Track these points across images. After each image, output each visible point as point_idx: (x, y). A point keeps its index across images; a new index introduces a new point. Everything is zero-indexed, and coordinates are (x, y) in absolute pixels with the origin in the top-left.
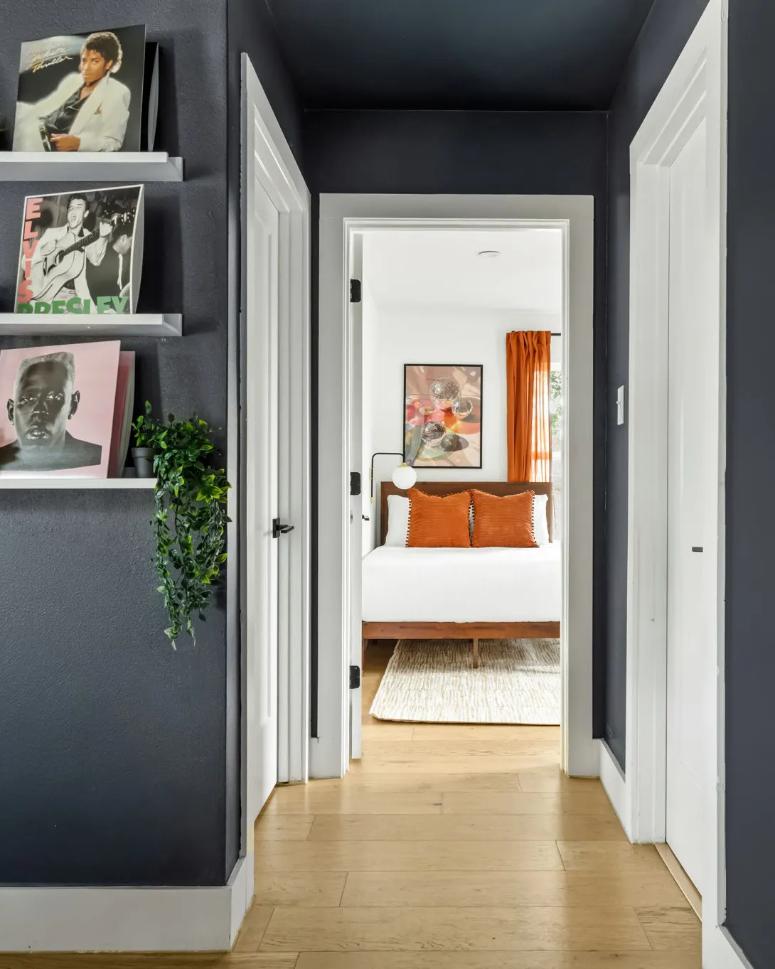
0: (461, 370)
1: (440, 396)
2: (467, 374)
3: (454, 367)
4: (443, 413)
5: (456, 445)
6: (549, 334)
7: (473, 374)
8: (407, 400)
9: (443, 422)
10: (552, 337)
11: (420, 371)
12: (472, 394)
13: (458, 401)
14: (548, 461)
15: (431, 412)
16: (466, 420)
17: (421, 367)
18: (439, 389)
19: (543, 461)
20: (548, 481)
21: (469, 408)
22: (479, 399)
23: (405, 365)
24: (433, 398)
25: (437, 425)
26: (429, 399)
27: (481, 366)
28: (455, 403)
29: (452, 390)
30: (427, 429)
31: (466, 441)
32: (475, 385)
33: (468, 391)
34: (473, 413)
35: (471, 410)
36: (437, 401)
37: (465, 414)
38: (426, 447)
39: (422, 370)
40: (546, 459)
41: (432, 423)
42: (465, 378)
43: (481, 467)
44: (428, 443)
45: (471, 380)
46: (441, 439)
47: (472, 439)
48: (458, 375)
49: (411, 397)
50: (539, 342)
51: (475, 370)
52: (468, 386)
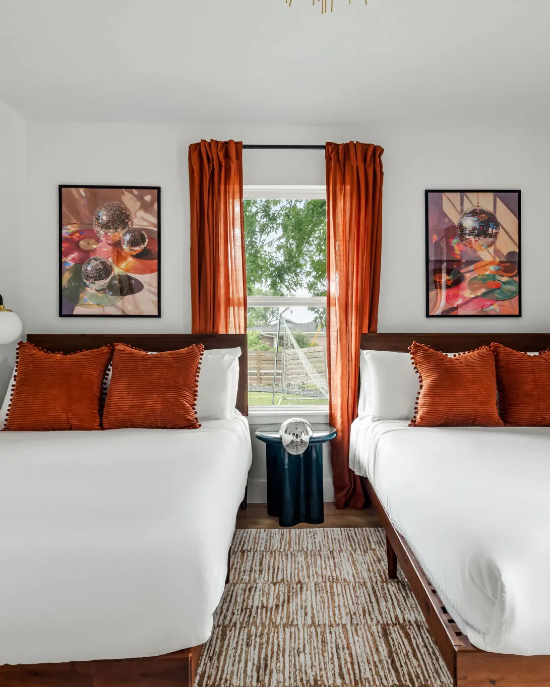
0: (132, 193)
1: (106, 226)
2: (140, 198)
3: (124, 190)
4: (111, 248)
5: (127, 287)
6: (239, 146)
7: (148, 198)
8: (64, 231)
9: (110, 260)
10: (244, 151)
11: (80, 194)
12: (146, 224)
13: (129, 232)
14: (242, 308)
15: (95, 246)
16: (138, 256)
17: (81, 190)
18: (104, 218)
19: (236, 308)
20: (243, 332)
21: (144, 241)
22: (156, 230)
23: (61, 187)
24: (97, 229)
25: (103, 263)
26: (93, 230)
27: (158, 189)
28: (125, 235)
29: (121, 218)
30: (89, 268)
31: (140, 283)
32: (150, 213)
33: (142, 220)
34: (148, 248)
35: (146, 243)
36: (102, 232)
37: (138, 249)
38: (88, 290)
39: (83, 193)
40: (239, 306)
41: (96, 260)
42: (139, 204)
43: (159, 316)
44: (92, 285)
45: (145, 207)
46: (108, 280)
47: (147, 279)
48: (129, 201)
49: (69, 227)
50: (227, 156)
51: (150, 194)
52: (141, 213)
